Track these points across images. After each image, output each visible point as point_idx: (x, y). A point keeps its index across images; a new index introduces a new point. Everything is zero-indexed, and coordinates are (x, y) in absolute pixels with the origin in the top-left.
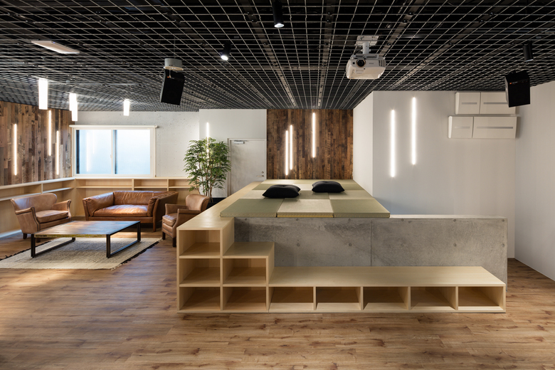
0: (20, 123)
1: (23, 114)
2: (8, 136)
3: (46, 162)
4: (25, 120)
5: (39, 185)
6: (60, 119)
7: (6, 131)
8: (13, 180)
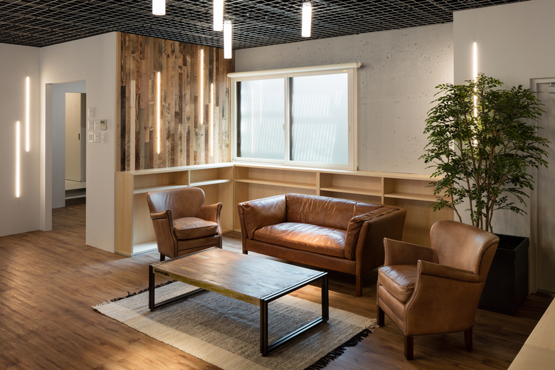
0: (164, 70)
1: (168, 56)
2: (150, 91)
3: (196, 134)
4: (170, 65)
5: (185, 173)
6: (215, 63)
7: (148, 82)
8: (156, 161)
